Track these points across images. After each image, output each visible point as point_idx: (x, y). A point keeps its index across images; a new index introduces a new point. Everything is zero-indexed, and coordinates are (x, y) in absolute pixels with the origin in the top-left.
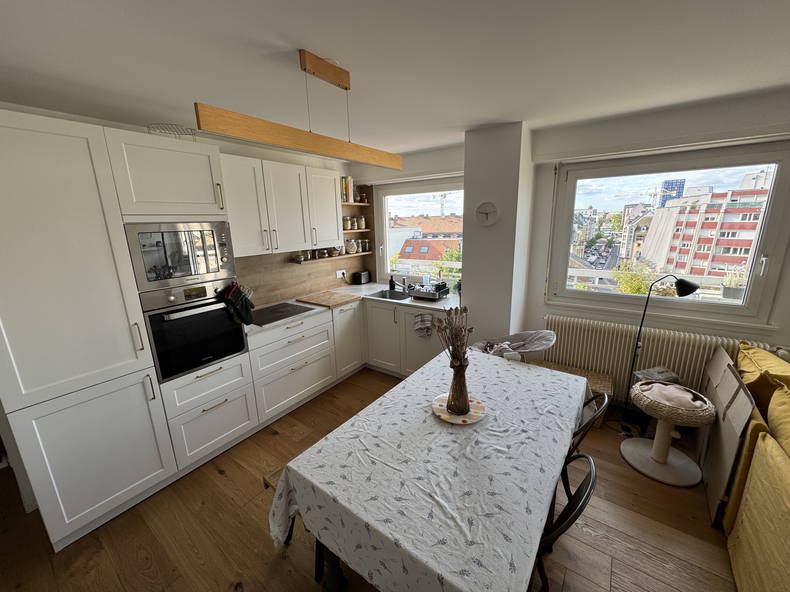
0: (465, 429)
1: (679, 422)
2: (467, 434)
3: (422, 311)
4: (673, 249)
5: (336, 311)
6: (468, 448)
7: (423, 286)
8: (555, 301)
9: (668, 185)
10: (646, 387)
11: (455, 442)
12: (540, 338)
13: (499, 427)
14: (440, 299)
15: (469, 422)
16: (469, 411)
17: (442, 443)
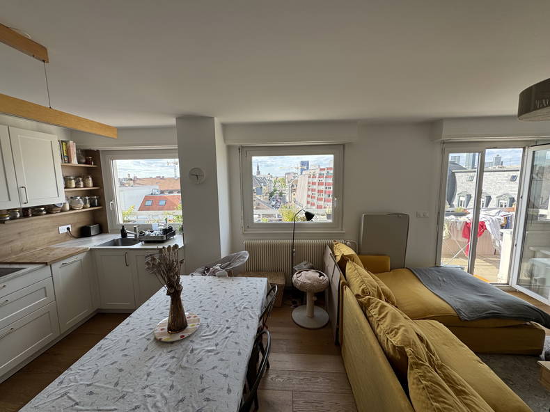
0: (182, 343)
1: (315, 291)
2: (184, 346)
3: (151, 252)
4: (308, 196)
5: (56, 267)
6: (185, 359)
7: (152, 232)
8: (250, 231)
9: (303, 163)
10: (299, 275)
11: (173, 357)
12: (240, 257)
13: (211, 331)
14: (168, 240)
15: (186, 335)
16: (187, 326)
17: (161, 363)
